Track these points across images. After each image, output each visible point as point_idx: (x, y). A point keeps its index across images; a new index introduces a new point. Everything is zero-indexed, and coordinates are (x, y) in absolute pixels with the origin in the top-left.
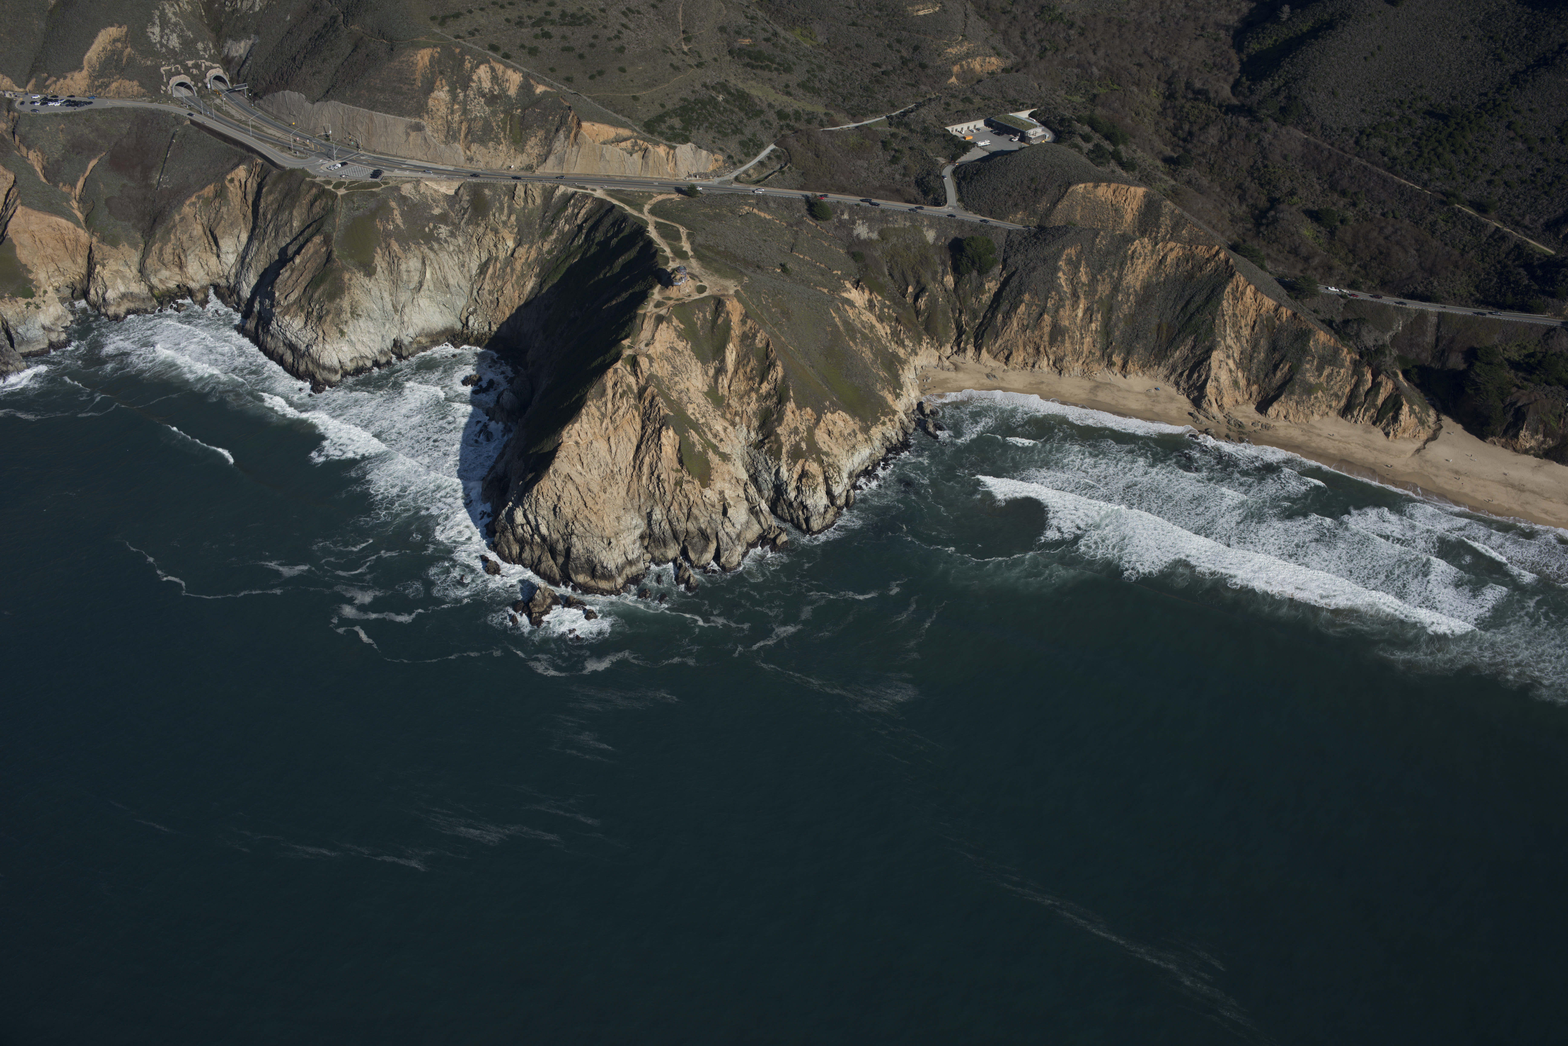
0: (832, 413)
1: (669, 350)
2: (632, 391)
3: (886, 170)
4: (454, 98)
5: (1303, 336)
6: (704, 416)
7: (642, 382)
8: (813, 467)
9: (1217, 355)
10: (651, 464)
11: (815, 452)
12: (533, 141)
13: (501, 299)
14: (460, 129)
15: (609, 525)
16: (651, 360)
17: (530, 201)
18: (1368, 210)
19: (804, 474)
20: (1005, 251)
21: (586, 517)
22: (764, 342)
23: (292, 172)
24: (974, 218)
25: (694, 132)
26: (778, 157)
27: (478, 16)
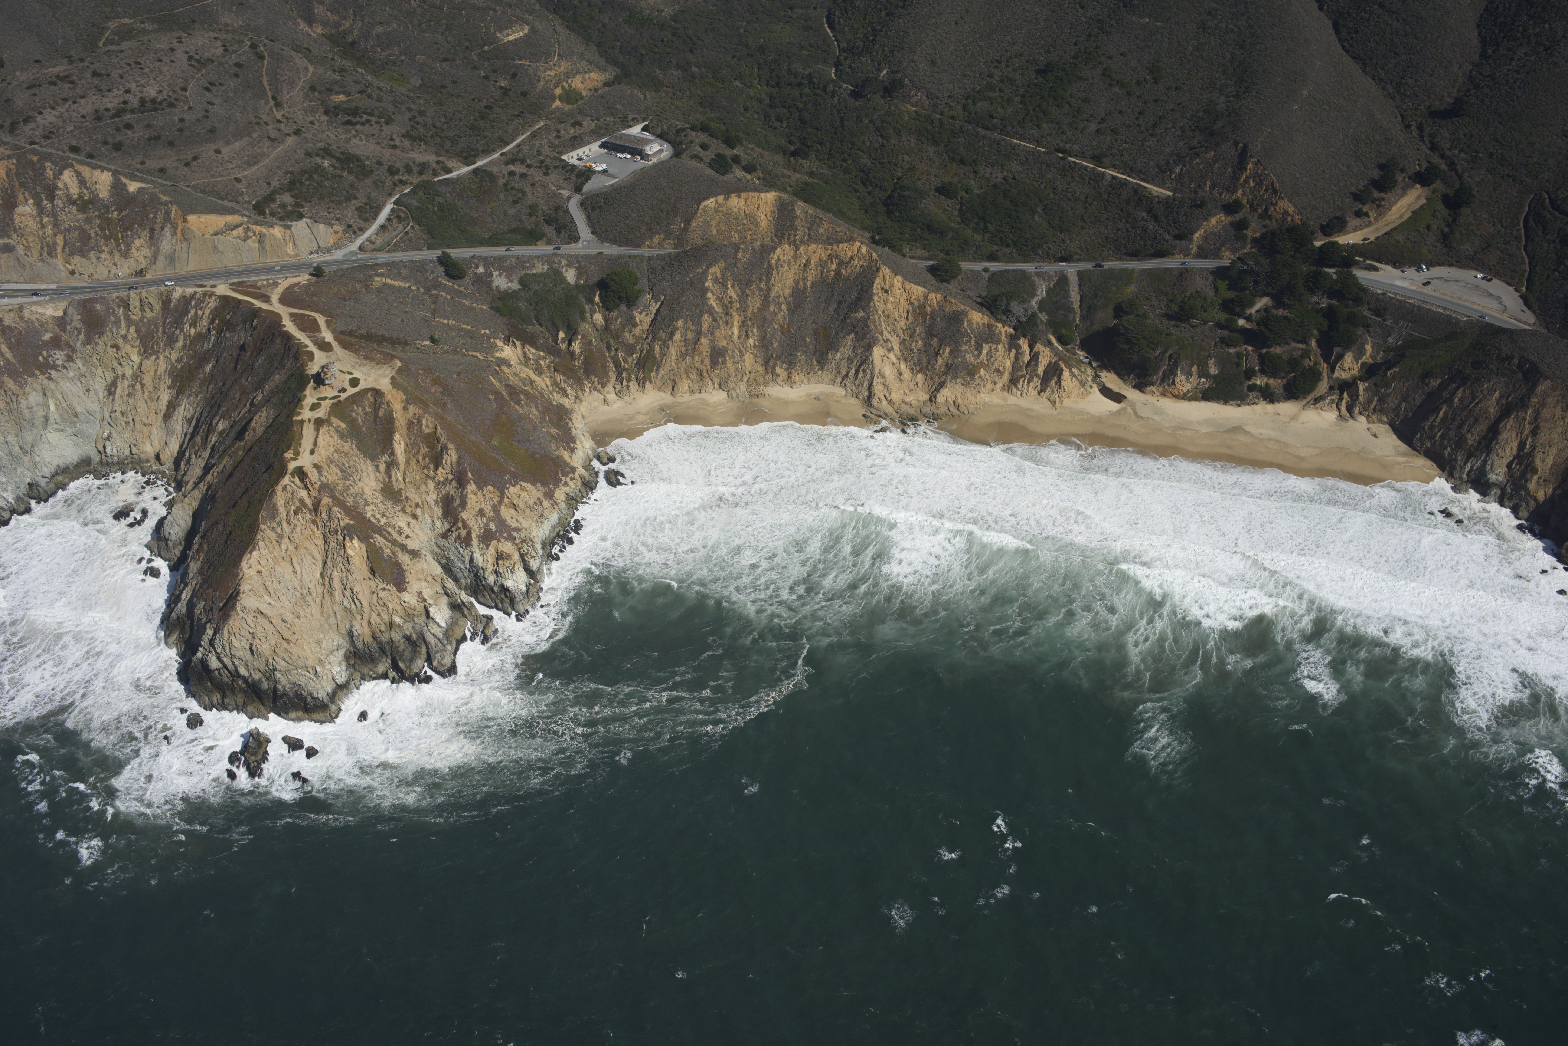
0: (514, 486)
1: (335, 454)
2: (306, 506)
3: (512, 212)
4: (41, 211)
5: (956, 318)
6: (384, 515)
7: (314, 494)
8: (507, 547)
9: (877, 352)
10: (341, 579)
11: (506, 531)
12: (138, 242)
13: (137, 419)
14: (55, 243)
15: (311, 652)
16: (320, 469)
17: (147, 310)
19: (499, 556)
20: (650, 279)
21: (286, 650)
22: (431, 427)
24: (611, 250)
25: (307, 207)
26: (399, 217)
27: (50, 117)
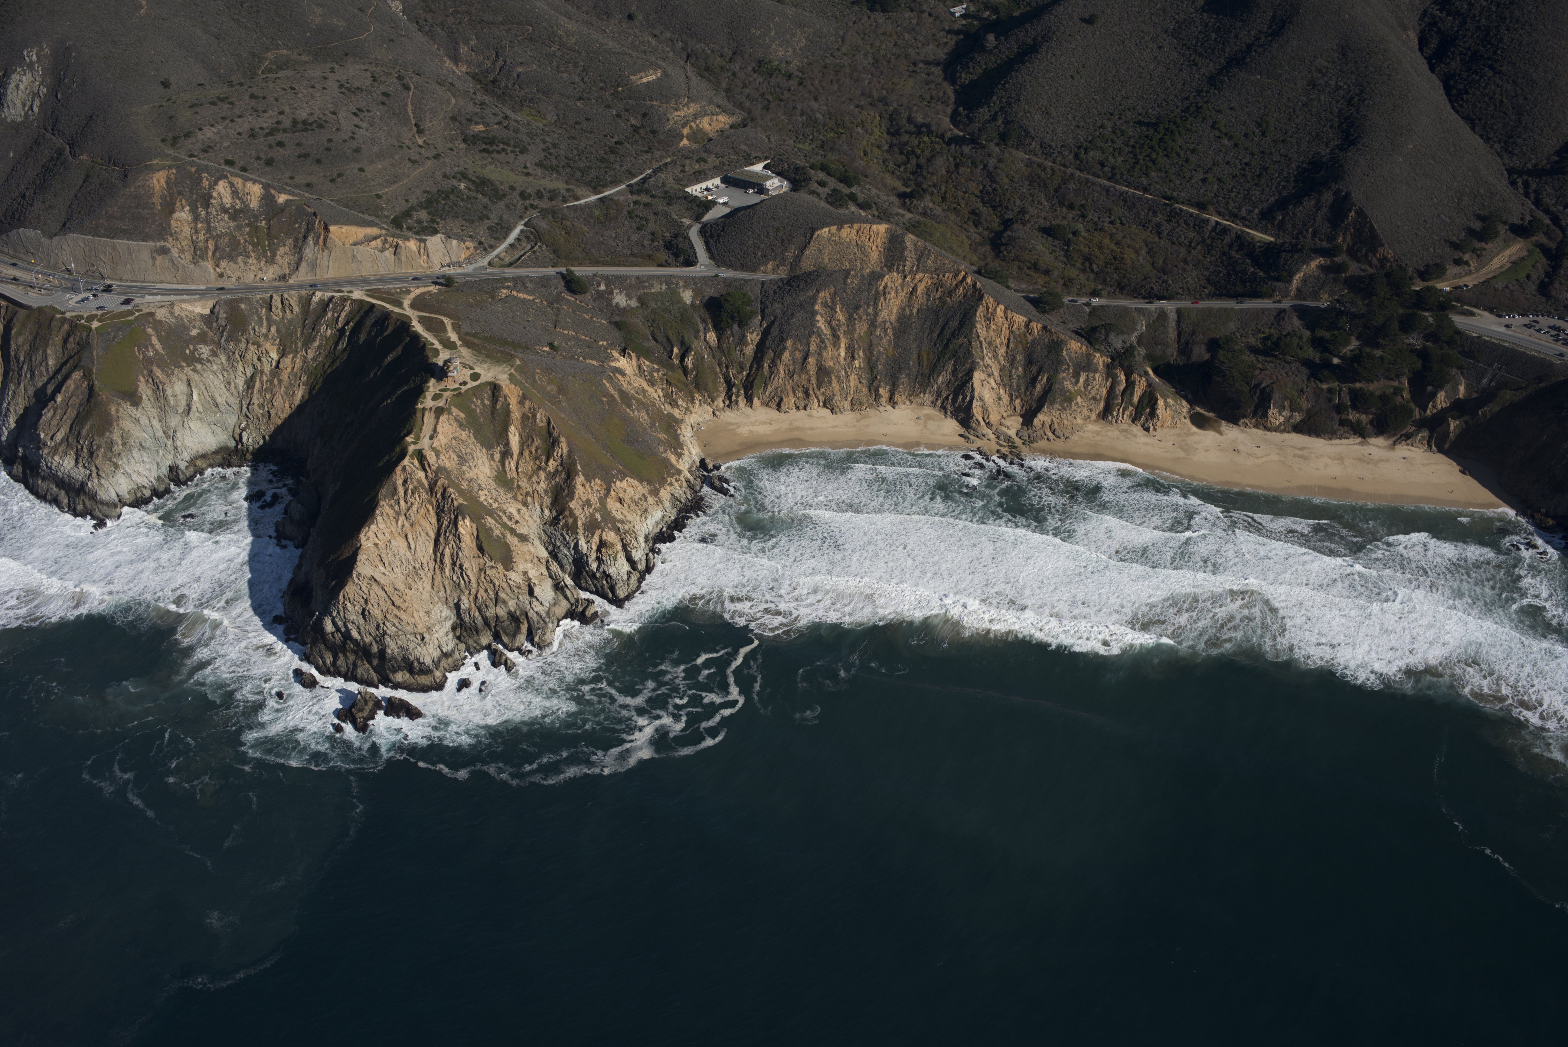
0: (621, 481)
1: (453, 441)
2: (422, 485)
3: (635, 237)
4: (196, 218)
5: (1055, 347)
6: (496, 501)
7: (431, 475)
8: (610, 536)
9: (978, 376)
10: (452, 555)
11: (610, 521)
12: (282, 250)
13: (272, 412)
14: (207, 248)
15: (420, 620)
16: (437, 454)
17: (288, 311)
18: (1096, 219)
19: (602, 544)
20: (761, 302)
21: (396, 616)
22: (545, 420)
23: (40, 309)
24: (726, 273)
25: (442, 223)
26: (528, 238)
27: (209, 133)
